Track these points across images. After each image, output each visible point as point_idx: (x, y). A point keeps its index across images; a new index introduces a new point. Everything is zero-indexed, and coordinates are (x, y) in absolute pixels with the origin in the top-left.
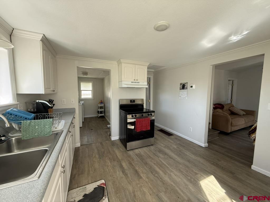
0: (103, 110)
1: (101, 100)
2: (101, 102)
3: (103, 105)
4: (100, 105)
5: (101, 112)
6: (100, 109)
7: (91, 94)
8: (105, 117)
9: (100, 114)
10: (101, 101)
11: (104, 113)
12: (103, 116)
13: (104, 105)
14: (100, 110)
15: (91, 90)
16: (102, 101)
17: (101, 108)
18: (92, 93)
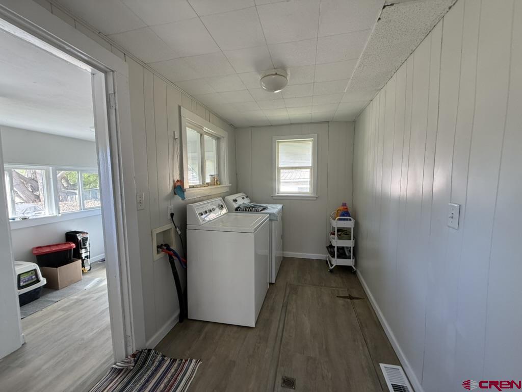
0: (349, 244)
1: (344, 205)
2: (345, 213)
3: (349, 224)
4: (338, 224)
5: (342, 252)
6: (340, 237)
7: (309, 180)
8: (355, 273)
9: (339, 257)
10: (341, 208)
11: (355, 239)
12: (351, 267)
13: (357, 224)
14: (337, 243)
15: (311, 166)
16: (349, 206)
17: (343, 233)
18: (311, 178)
